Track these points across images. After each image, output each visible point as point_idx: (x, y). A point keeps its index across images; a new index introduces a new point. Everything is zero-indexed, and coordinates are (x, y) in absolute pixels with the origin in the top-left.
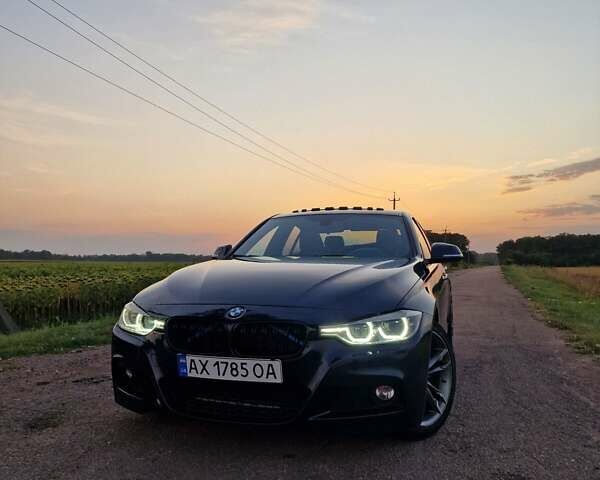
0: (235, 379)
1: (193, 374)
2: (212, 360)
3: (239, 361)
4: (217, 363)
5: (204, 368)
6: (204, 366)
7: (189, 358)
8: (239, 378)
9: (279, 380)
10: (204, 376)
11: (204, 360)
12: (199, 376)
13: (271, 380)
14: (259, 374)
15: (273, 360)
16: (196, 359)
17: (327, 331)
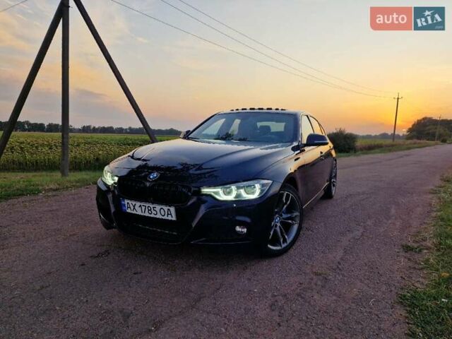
0: (149, 215)
1: (129, 211)
2: (138, 204)
3: (152, 206)
4: (140, 206)
5: (134, 208)
6: (134, 207)
7: (126, 201)
8: (152, 216)
9: (174, 219)
10: (134, 212)
11: (134, 203)
12: (132, 212)
13: (170, 218)
14: (163, 213)
15: (170, 206)
16: (130, 202)
17: (206, 190)
